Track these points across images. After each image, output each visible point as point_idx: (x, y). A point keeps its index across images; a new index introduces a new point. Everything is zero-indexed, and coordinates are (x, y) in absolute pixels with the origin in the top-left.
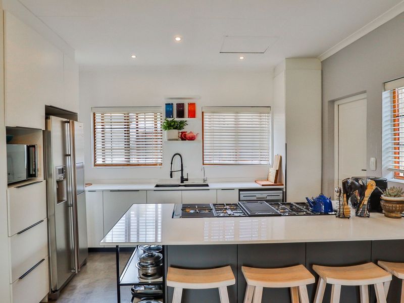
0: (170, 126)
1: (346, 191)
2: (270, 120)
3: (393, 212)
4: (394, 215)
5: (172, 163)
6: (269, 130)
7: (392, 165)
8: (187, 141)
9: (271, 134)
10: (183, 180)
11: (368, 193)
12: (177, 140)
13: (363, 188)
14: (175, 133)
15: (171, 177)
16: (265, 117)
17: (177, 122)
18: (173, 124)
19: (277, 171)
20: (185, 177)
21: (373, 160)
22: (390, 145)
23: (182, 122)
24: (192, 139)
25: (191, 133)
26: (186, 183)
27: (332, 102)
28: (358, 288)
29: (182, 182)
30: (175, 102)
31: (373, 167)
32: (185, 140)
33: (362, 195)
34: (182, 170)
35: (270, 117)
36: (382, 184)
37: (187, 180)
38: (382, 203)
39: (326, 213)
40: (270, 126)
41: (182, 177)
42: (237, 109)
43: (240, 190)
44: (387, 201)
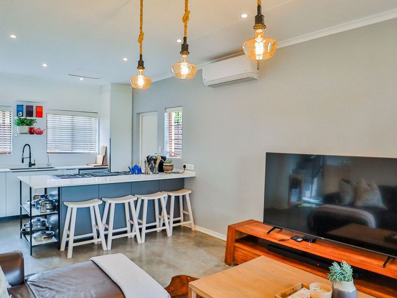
0: (22, 122)
1: (148, 161)
2: (97, 122)
3: (168, 170)
4: (168, 172)
5: (23, 152)
6: (96, 129)
7: (168, 150)
8: (35, 134)
9: (97, 132)
10: (31, 165)
11: (158, 162)
12: (27, 133)
13: (155, 160)
14: (26, 129)
15: (23, 162)
16: (93, 119)
17: (28, 120)
18: (26, 121)
19: (104, 156)
20: (33, 163)
21: (160, 147)
22: (168, 140)
23: (32, 121)
24: (40, 133)
25: (39, 129)
26: (33, 167)
27: (139, 114)
28: (154, 200)
29: (30, 166)
30: (25, 105)
31: (160, 151)
32: (33, 134)
33: (155, 163)
34: (30, 157)
35: (97, 120)
36: (164, 158)
37: (34, 165)
38: (164, 167)
39: (138, 174)
40: (97, 126)
41: (30, 162)
42: (73, 113)
43: (80, 170)
44: (166, 166)
